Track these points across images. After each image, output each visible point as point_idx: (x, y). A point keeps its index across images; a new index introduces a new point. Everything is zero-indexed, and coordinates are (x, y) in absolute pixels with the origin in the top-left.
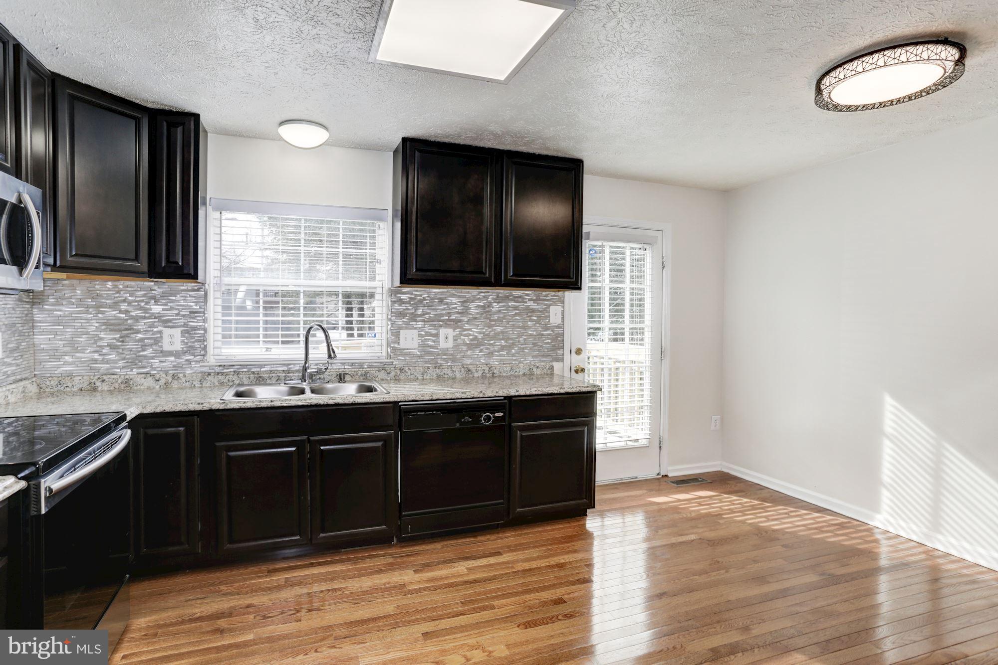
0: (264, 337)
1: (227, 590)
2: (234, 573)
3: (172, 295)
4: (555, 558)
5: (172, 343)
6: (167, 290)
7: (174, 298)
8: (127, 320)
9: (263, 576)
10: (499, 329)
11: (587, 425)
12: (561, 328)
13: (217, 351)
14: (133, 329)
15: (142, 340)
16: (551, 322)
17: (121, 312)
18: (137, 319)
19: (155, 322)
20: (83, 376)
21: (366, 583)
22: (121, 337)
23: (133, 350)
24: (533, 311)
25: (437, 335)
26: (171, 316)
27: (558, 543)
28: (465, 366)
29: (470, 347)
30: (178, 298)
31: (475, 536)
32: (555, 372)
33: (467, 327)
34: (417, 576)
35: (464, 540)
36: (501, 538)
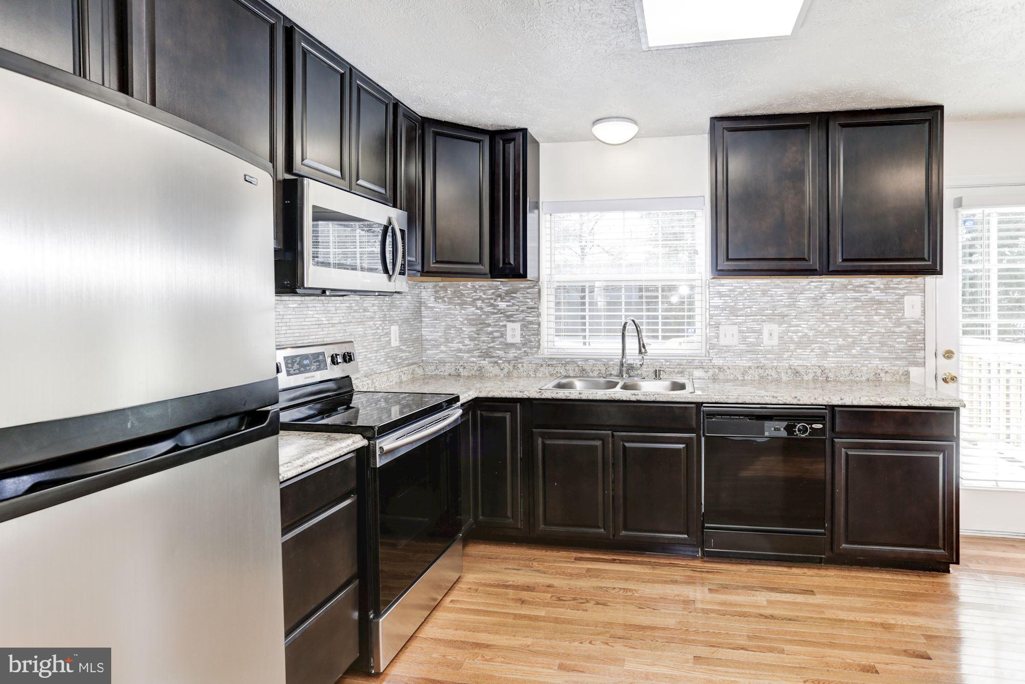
0: (589, 332)
1: (538, 567)
2: (547, 553)
3: (513, 293)
4: (884, 616)
5: (513, 336)
6: (510, 288)
7: (515, 295)
8: (481, 315)
9: (569, 562)
10: (834, 325)
11: (944, 451)
12: (921, 323)
13: (550, 345)
14: (485, 323)
15: (492, 333)
16: (906, 315)
17: (477, 308)
18: (488, 314)
19: (501, 317)
20: (451, 363)
21: (658, 590)
22: (477, 331)
23: (486, 341)
24: (880, 302)
25: (760, 332)
26: (513, 311)
27: (894, 598)
28: (792, 368)
29: (799, 344)
30: (518, 295)
31: (790, 567)
32: (912, 379)
33: (795, 322)
34: (711, 595)
35: (775, 568)
36: (821, 576)
